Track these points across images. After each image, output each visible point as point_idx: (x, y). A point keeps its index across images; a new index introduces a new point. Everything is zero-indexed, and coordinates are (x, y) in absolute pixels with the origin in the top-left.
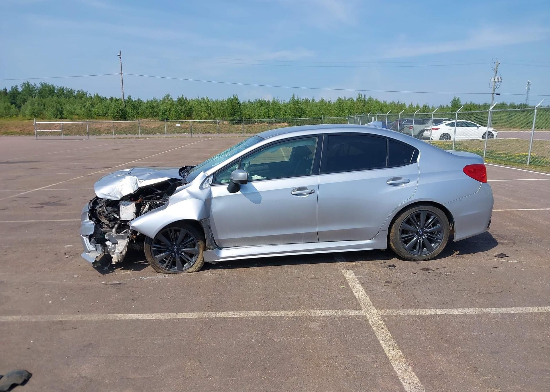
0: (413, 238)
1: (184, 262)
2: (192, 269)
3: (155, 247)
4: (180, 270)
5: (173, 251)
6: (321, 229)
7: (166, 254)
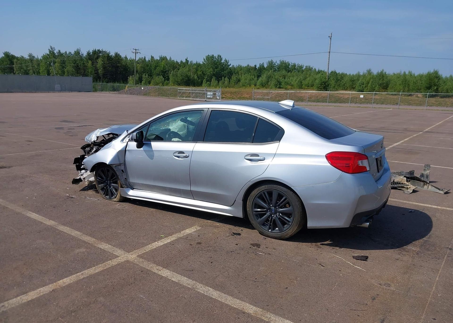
0: (265, 214)
1: (112, 194)
2: (115, 199)
3: (98, 179)
4: (110, 198)
5: (107, 184)
6: (194, 189)
7: (103, 185)
